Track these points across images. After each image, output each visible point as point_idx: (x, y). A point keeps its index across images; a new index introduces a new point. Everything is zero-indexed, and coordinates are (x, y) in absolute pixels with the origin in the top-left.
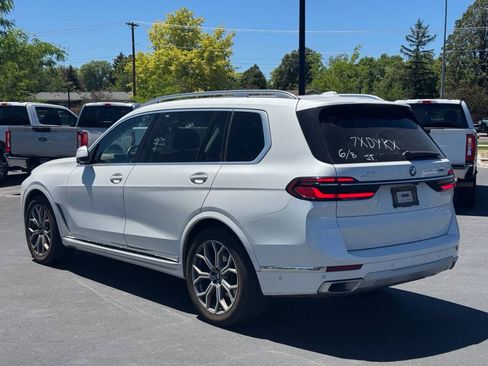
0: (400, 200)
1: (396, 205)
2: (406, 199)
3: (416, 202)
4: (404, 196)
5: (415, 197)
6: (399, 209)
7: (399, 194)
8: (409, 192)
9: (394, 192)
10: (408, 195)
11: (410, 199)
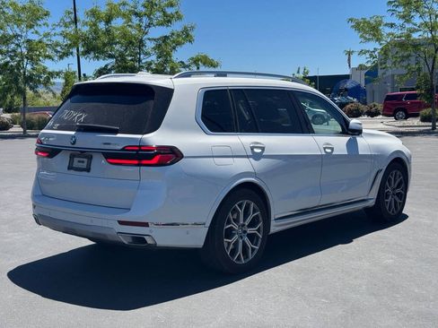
0: (76, 164)
1: (70, 168)
2: (80, 165)
3: (88, 170)
4: (79, 162)
5: (89, 164)
6: (72, 172)
7: (76, 160)
8: (85, 160)
9: (72, 157)
10: (83, 162)
11: (84, 165)
